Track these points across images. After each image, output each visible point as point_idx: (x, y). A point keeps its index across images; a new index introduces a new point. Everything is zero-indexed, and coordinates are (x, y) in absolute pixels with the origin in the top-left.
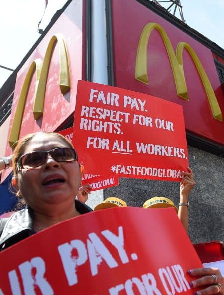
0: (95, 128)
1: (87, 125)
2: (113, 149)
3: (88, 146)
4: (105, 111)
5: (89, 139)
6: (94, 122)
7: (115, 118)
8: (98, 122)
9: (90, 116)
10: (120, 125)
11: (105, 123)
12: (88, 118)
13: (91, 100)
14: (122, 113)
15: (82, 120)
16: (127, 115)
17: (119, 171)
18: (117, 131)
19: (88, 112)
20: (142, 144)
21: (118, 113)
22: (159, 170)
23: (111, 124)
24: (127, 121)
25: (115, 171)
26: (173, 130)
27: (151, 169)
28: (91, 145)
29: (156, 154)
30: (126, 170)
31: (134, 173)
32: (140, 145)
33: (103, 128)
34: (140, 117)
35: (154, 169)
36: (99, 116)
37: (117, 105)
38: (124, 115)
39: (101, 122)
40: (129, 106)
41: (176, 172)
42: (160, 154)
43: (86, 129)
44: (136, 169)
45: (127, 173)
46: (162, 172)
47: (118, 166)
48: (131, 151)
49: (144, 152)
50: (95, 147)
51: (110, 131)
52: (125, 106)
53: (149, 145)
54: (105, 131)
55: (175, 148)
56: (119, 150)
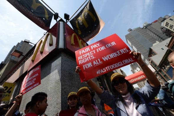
0: (84, 61)
1: (82, 62)
2: (94, 65)
3: (84, 69)
4: (86, 54)
5: (84, 66)
6: (83, 60)
7: (90, 54)
8: (85, 59)
9: (82, 59)
10: (93, 55)
11: (87, 58)
12: (81, 60)
13: (80, 54)
14: (92, 52)
15: (79, 61)
16: (94, 51)
17: (101, 72)
18: (92, 58)
19: (81, 58)
20: (105, 57)
21: (91, 52)
22: (118, 63)
23: (89, 57)
24: (95, 53)
25: (99, 73)
26: (115, 44)
27: (114, 64)
28: (85, 68)
29: (113, 57)
30: (103, 70)
31: (108, 70)
32: (104, 58)
33: (87, 60)
34: (99, 49)
35: (116, 64)
36: (84, 57)
37: (89, 50)
38: (93, 52)
39: (86, 59)
40: (94, 48)
41: (127, 60)
42: (115, 56)
43: (81, 63)
44: (108, 68)
45: (104, 72)
46: (121, 63)
47: (99, 71)
48: (102, 62)
49: (107, 59)
50: (87, 68)
51: (90, 59)
52: (92, 49)
53: (108, 56)
54: (88, 60)
55: (121, 50)
56: (96, 64)
